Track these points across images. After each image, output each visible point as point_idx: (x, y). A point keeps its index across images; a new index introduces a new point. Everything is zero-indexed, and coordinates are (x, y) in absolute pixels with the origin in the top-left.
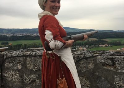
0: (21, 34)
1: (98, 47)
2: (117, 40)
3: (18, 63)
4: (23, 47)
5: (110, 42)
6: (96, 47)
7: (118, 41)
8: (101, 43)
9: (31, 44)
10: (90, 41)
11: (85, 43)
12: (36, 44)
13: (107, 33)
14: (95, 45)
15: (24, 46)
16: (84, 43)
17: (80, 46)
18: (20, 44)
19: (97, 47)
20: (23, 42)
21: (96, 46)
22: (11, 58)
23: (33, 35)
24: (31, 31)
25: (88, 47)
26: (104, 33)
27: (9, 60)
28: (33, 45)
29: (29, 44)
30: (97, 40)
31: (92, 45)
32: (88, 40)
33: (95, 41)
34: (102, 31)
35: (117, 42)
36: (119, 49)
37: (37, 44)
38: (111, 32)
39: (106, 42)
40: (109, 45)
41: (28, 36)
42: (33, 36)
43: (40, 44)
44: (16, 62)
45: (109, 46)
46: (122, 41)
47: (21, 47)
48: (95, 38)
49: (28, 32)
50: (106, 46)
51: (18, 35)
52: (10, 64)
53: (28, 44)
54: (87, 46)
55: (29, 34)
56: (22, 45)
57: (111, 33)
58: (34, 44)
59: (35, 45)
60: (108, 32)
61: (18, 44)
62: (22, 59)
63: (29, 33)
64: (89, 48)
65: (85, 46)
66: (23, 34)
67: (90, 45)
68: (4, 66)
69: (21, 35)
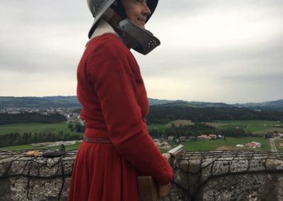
0: (18, 109)
1: (196, 140)
2: (236, 125)
3: (248, 191)
4: (21, 139)
5: (220, 128)
6: (191, 140)
7: (238, 128)
8: (201, 132)
9: (40, 134)
10: (177, 126)
11: (166, 132)
12: (53, 132)
13: (213, 108)
14: (188, 136)
15: (23, 138)
16: (163, 131)
17: (156, 138)
18: (14, 132)
19: (193, 139)
20: (22, 129)
21: (190, 138)
22: (227, 178)
23: (46, 111)
24: (42, 102)
25: (174, 140)
26: (207, 108)
27: (221, 181)
28: (44, 135)
29: (36, 134)
30: (193, 124)
31: (183, 135)
32: (173, 125)
33: (189, 126)
34: (203, 104)
35: (236, 129)
36: (242, 146)
37: (56, 133)
38: (222, 106)
39: (213, 128)
40: (220, 136)
41: (34, 114)
42: (46, 114)
43: (61, 133)
44: (243, 189)
45: (219, 138)
46: (246, 126)
47: (17, 141)
48: (188, 119)
49: (34, 105)
50: (213, 139)
51: (11, 111)
52: (221, 193)
53: (33, 134)
54: (171, 138)
55: (37, 110)
56: (20, 136)
57: (221, 108)
58: (47, 134)
59: (50, 135)
60: (217, 106)
61: (9, 133)
62: (261, 180)
63: (36, 107)
64: (175, 142)
65: (166, 138)
66: (22, 109)
67: (178, 137)
68: (202, 199)
69: (16, 113)
